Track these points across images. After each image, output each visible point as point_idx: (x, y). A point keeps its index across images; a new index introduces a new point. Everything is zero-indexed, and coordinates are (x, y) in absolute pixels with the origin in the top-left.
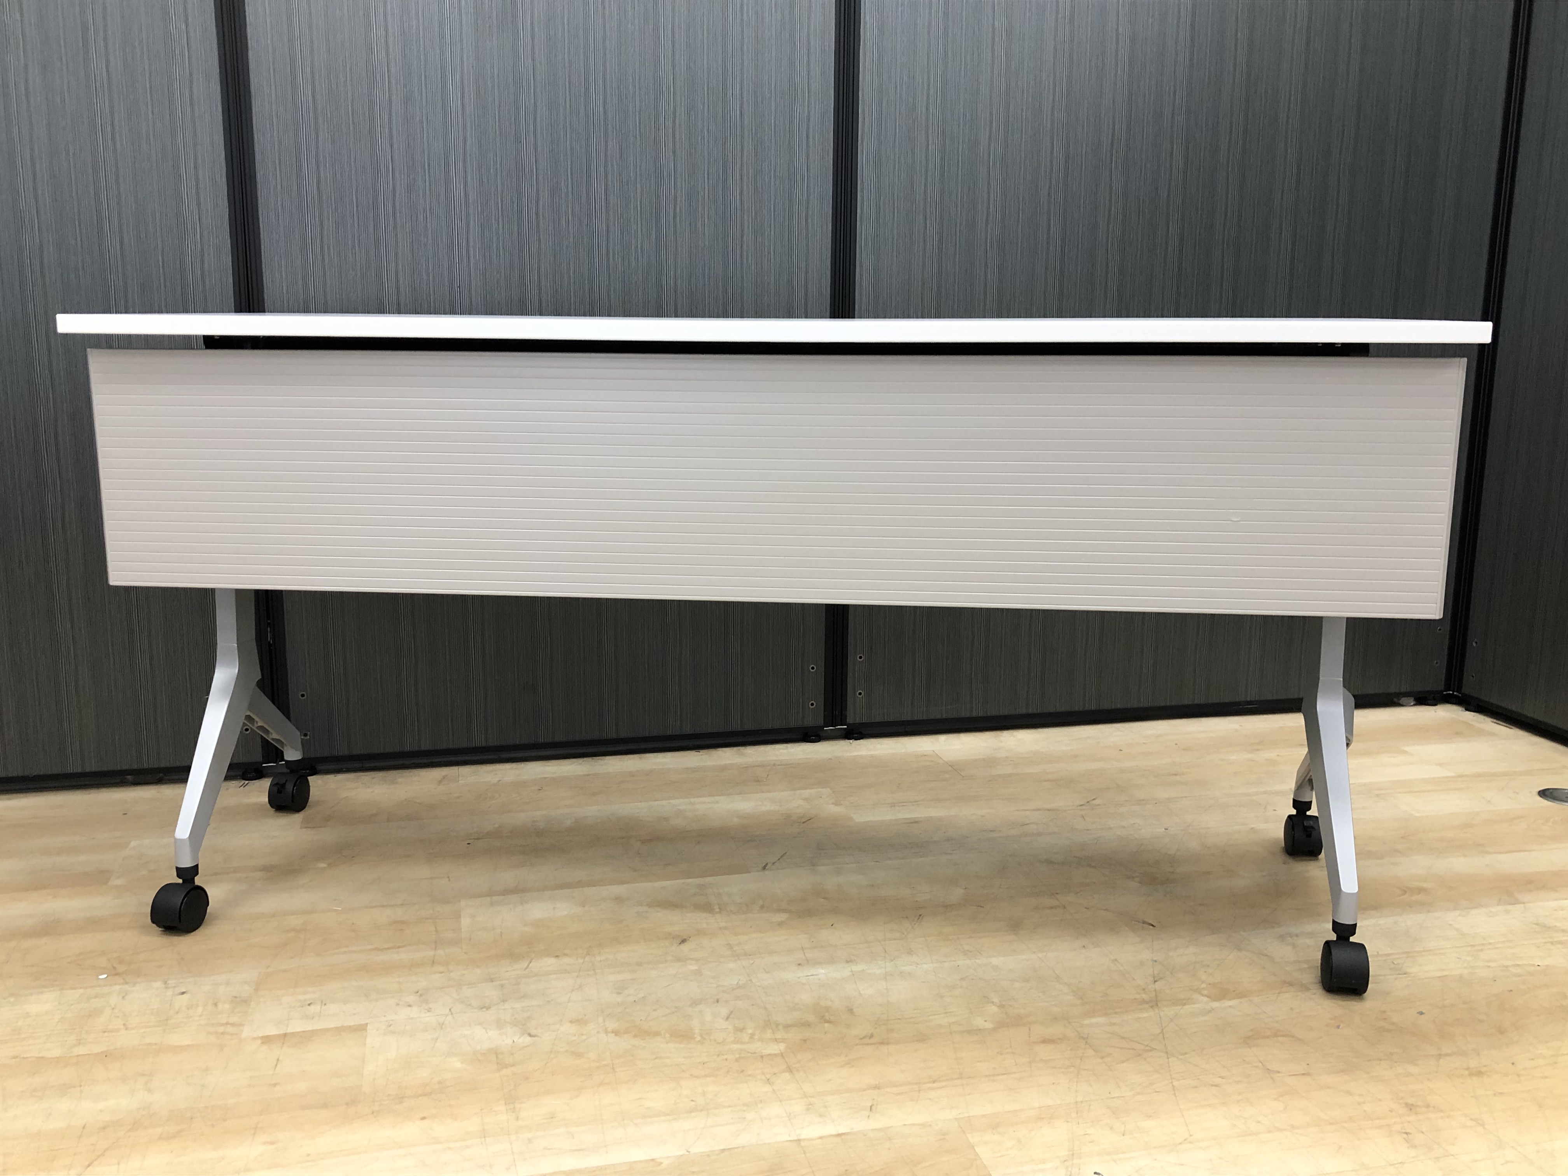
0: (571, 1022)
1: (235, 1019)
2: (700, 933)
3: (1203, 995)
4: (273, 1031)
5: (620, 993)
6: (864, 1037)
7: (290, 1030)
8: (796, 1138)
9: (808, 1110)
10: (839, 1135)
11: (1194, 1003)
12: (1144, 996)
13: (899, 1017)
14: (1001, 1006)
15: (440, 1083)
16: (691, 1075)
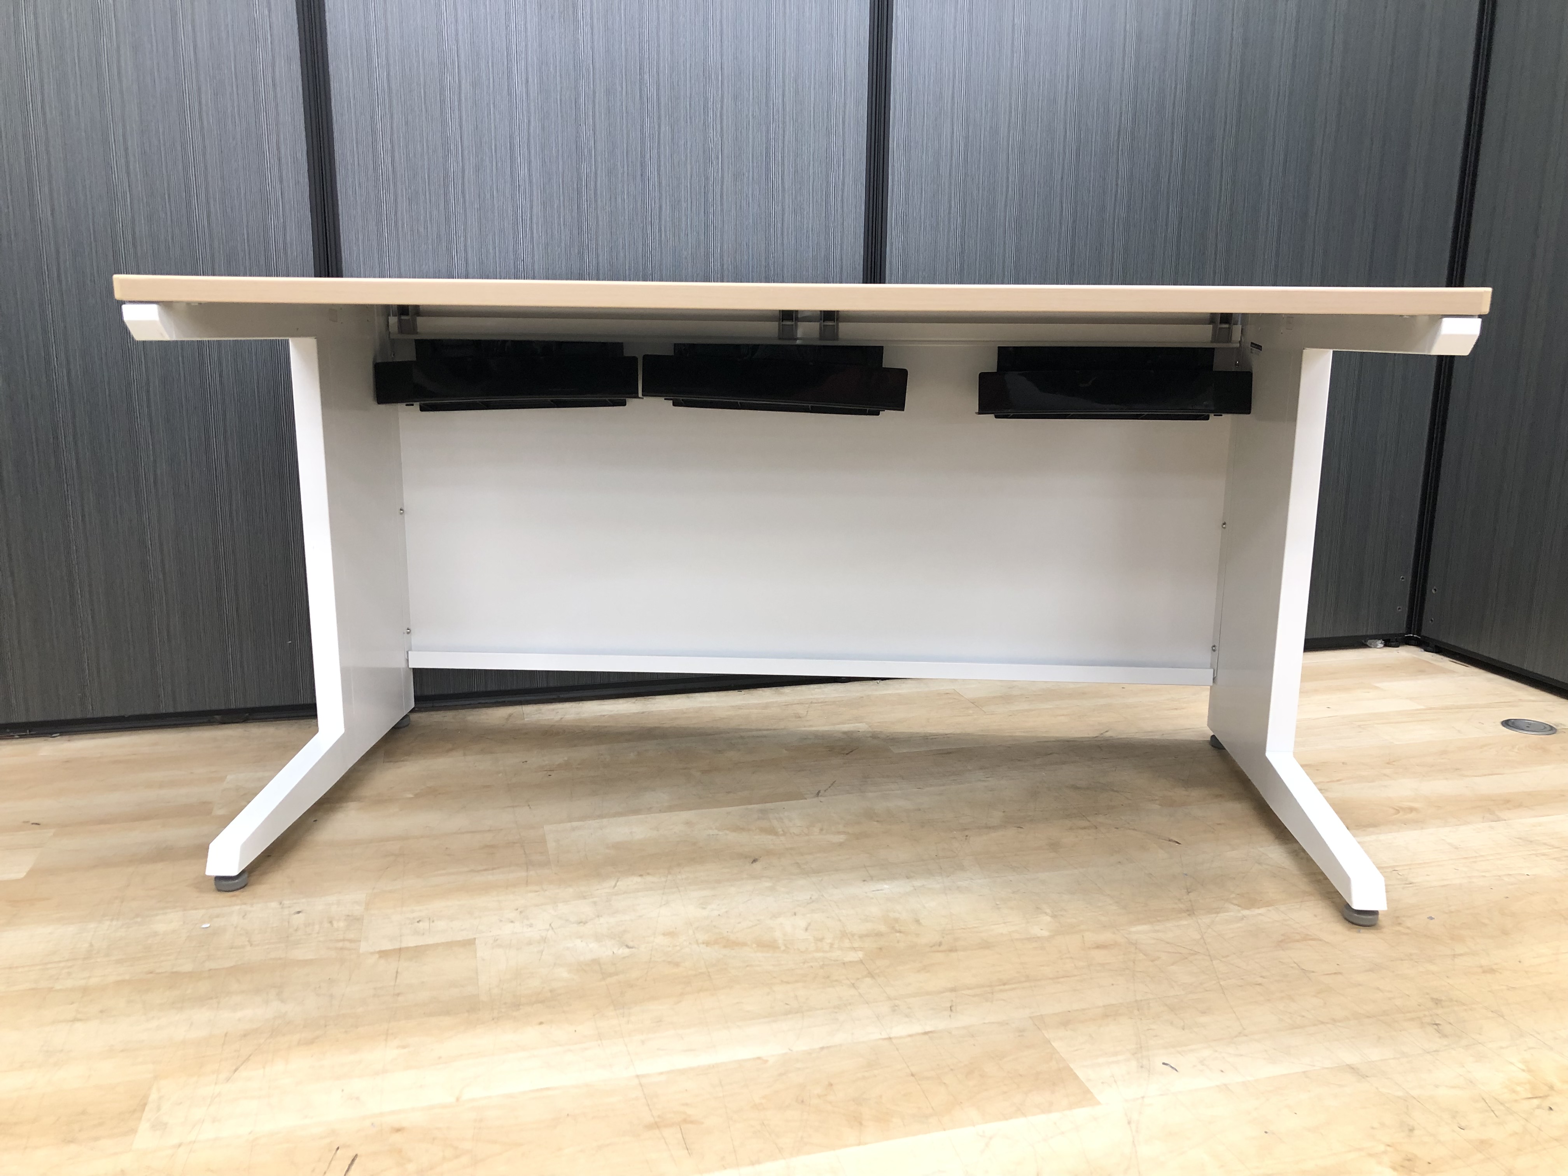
0: (664, 934)
1: (351, 935)
2: (769, 853)
3: (1233, 904)
4: (387, 946)
5: (704, 908)
6: (934, 945)
7: (404, 945)
8: (887, 1036)
9: (894, 1011)
10: (926, 1033)
11: (1228, 912)
12: (1182, 906)
13: (963, 927)
14: (1054, 916)
15: (551, 991)
16: (782, 981)
